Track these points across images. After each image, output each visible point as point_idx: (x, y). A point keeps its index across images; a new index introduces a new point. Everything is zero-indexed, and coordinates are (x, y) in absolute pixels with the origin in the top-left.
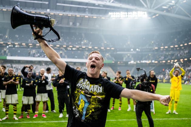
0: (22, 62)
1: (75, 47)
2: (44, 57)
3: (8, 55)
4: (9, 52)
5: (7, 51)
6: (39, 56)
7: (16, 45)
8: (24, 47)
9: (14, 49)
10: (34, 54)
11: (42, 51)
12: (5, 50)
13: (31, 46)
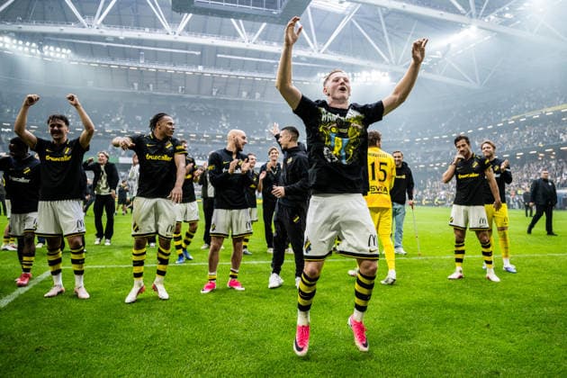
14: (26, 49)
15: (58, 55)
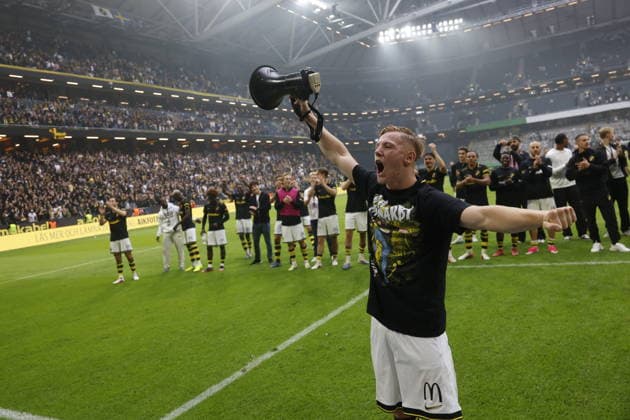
0: (547, 124)
2: (615, 101)
3: (529, 114)
4: (529, 108)
5: (526, 106)
6: (600, 103)
9: (539, 98)
10: (587, 99)
11: (609, 89)
12: (521, 105)
13: (578, 84)
14: (424, 32)
15: (451, 28)
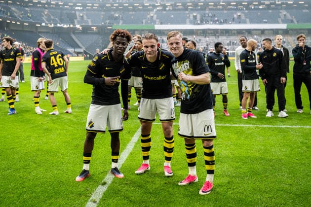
1: (263, 4)
3: (157, 23)
4: (157, 18)
5: (155, 16)
7: (167, 6)
8: (179, 10)
9: (164, 12)
12: (152, 15)
13: (190, 7)
